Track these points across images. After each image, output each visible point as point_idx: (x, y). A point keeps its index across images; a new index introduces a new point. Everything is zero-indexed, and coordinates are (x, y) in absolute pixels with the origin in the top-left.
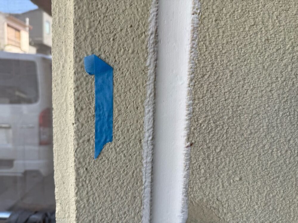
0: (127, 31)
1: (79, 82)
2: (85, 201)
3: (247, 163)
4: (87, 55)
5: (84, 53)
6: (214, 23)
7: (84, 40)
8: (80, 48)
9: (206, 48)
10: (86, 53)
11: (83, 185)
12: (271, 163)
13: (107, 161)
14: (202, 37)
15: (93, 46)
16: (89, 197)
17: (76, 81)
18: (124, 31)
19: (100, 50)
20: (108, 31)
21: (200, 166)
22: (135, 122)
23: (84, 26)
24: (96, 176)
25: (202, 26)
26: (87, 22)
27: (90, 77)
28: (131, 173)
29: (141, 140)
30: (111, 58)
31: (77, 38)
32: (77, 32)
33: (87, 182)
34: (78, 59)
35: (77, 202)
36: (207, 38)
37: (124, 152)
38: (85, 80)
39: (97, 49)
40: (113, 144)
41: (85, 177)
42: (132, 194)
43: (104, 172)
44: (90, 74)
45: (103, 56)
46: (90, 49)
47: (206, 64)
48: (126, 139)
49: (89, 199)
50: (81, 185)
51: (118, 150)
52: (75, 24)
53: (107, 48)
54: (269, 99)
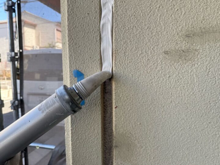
0: (89, 60)
1: (71, 81)
2: (75, 129)
3: (143, 116)
4: (74, 70)
5: (73, 69)
6: (123, 54)
7: (73, 64)
8: (71, 67)
9: (121, 65)
10: (74, 69)
11: (74, 123)
12: (155, 117)
13: (83, 113)
14: (119, 60)
15: (76, 66)
16: (76, 128)
17: (70, 80)
18: (88, 59)
19: (79, 68)
20: (81, 60)
21: (121, 117)
22: (93, 96)
23: (72, 58)
24: (79, 119)
25: (118, 56)
26: (74, 57)
27: (75, 78)
28: (92, 118)
29: (96, 104)
30: (83, 70)
31: (70, 63)
32: (70, 61)
33: (75, 121)
34: (71, 72)
35: (72, 130)
36: (121, 61)
37: (90, 109)
38: (74, 79)
39: (78, 67)
40: (85, 106)
41: (75, 119)
42: (93, 127)
43: (82, 117)
44: (75, 77)
45: (80, 70)
46: (75, 67)
47: (121, 72)
48: (90, 104)
49: (76, 129)
50: (73, 122)
51: (87, 108)
52: (69, 58)
53: (81, 67)
54: (151, 86)
